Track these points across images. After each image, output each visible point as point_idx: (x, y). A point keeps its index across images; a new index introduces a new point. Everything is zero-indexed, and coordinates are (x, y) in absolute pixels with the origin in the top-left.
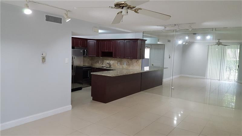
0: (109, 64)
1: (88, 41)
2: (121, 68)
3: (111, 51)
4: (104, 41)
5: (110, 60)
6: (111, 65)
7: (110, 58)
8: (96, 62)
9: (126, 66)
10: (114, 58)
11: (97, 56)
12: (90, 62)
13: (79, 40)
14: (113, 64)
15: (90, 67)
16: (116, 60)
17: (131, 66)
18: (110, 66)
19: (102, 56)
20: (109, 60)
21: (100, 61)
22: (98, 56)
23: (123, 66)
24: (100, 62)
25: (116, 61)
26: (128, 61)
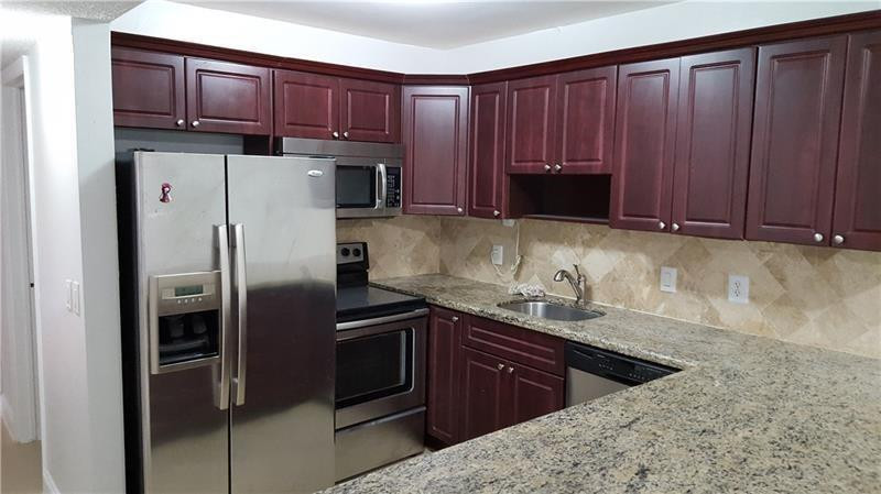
0: (575, 278)
1: (408, 91)
2: (697, 320)
3: (597, 167)
4: (529, 82)
5: (588, 245)
6: (588, 289)
7: (582, 230)
8: (473, 254)
9: (756, 315)
10: (618, 231)
11: (472, 213)
12: (433, 252)
13: (323, 80)
14: (612, 278)
15: (421, 302)
16: (641, 249)
17: (812, 316)
18: (586, 294)
19: (513, 215)
20: (572, 243)
21: (499, 251)
22: (480, 207)
23: (717, 303)
24: (499, 253)
25: (642, 259)
26: (767, 265)
